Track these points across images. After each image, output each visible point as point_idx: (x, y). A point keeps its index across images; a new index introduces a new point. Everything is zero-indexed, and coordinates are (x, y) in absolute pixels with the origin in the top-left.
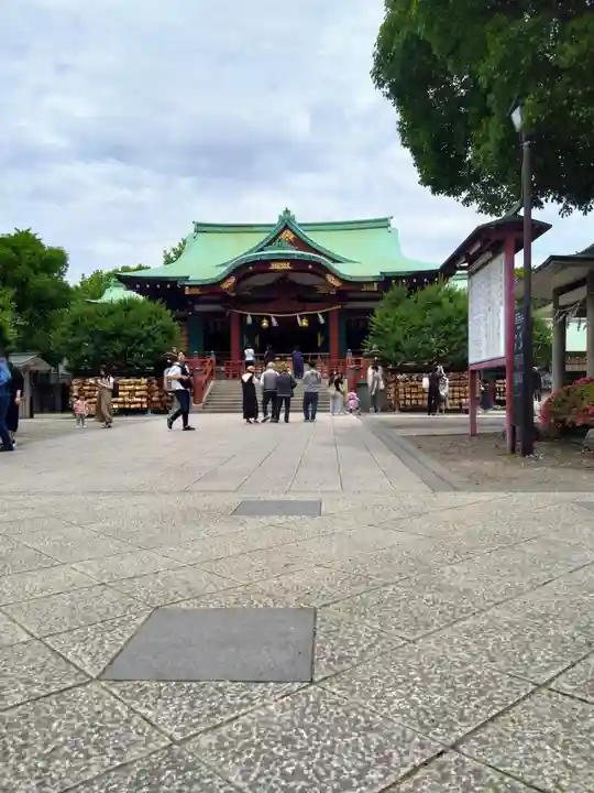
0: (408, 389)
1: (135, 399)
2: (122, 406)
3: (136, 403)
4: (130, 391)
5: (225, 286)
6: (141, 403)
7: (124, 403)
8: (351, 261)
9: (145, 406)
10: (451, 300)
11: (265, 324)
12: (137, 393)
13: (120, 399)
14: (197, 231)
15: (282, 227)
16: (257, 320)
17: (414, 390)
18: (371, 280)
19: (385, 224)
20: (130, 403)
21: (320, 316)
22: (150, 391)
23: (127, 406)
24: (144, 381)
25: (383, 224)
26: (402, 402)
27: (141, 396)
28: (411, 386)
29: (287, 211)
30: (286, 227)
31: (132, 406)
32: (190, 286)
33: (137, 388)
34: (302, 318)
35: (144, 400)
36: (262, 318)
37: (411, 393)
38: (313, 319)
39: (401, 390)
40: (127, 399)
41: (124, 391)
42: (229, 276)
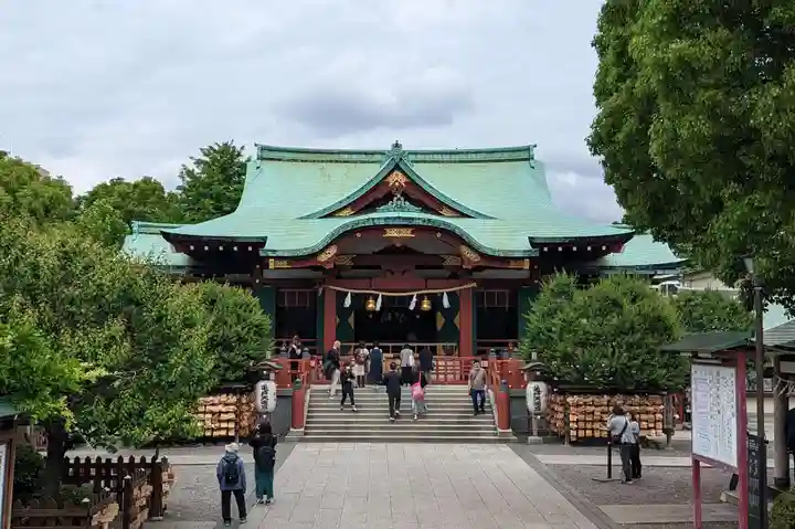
0: (581, 417)
1: (220, 424)
3: (220, 429)
4: (213, 413)
5: (323, 258)
6: (228, 429)
7: (205, 429)
8: (485, 217)
9: (232, 433)
11: (370, 306)
12: (223, 417)
14: (261, 158)
15: (392, 167)
16: (359, 300)
17: (589, 418)
18: (522, 255)
19: (525, 155)
20: (212, 429)
21: (445, 296)
22: (238, 414)
23: (208, 434)
24: (233, 399)
25: (523, 155)
26: (573, 433)
27: (228, 421)
28: (585, 413)
29: (397, 145)
30: (397, 167)
31: (216, 434)
32: (276, 258)
33: (224, 409)
34: (421, 297)
35: (232, 425)
36: (367, 297)
37: (585, 421)
38: (436, 300)
39: (572, 417)
40: (209, 424)
41: (205, 413)
42: (329, 245)
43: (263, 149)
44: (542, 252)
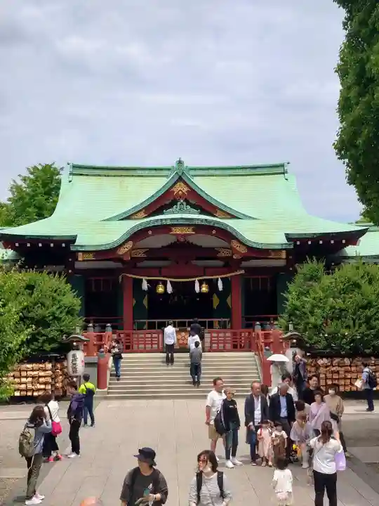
0: (329, 375)
1: (39, 386)
2: (24, 393)
3: (39, 390)
4: (33, 377)
5: (122, 251)
7: (27, 390)
8: (250, 218)
10: (370, 282)
11: (160, 289)
12: (41, 380)
13: (23, 386)
14: (72, 174)
15: (176, 180)
16: (153, 285)
17: (335, 376)
18: (280, 247)
19: (281, 170)
20: (33, 391)
21: (220, 281)
22: (54, 377)
23: (29, 394)
24: (49, 366)
25: (279, 170)
27: (45, 383)
28: (333, 372)
29: (180, 162)
30: (180, 179)
31: (35, 394)
32: (84, 252)
33: (42, 374)
34: (201, 282)
35: (49, 387)
36: (157, 282)
37: (332, 379)
38: (212, 285)
39: (322, 376)
40: (30, 386)
41: (27, 377)
42: (126, 241)
43: (74, 167)
44: (295, 245)
